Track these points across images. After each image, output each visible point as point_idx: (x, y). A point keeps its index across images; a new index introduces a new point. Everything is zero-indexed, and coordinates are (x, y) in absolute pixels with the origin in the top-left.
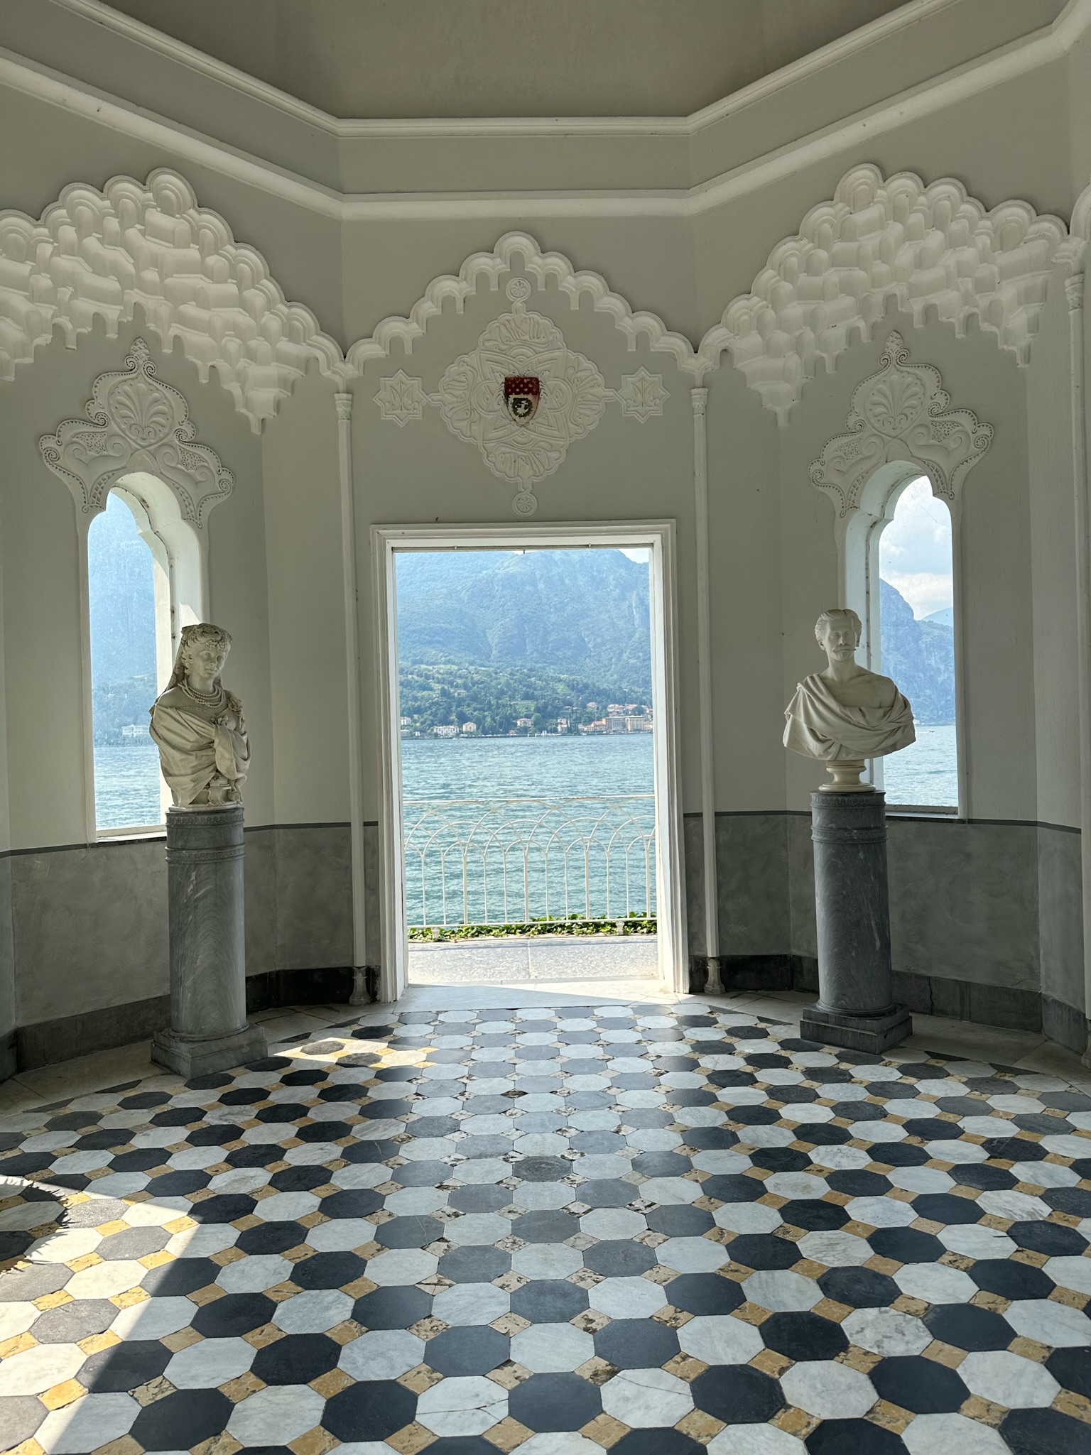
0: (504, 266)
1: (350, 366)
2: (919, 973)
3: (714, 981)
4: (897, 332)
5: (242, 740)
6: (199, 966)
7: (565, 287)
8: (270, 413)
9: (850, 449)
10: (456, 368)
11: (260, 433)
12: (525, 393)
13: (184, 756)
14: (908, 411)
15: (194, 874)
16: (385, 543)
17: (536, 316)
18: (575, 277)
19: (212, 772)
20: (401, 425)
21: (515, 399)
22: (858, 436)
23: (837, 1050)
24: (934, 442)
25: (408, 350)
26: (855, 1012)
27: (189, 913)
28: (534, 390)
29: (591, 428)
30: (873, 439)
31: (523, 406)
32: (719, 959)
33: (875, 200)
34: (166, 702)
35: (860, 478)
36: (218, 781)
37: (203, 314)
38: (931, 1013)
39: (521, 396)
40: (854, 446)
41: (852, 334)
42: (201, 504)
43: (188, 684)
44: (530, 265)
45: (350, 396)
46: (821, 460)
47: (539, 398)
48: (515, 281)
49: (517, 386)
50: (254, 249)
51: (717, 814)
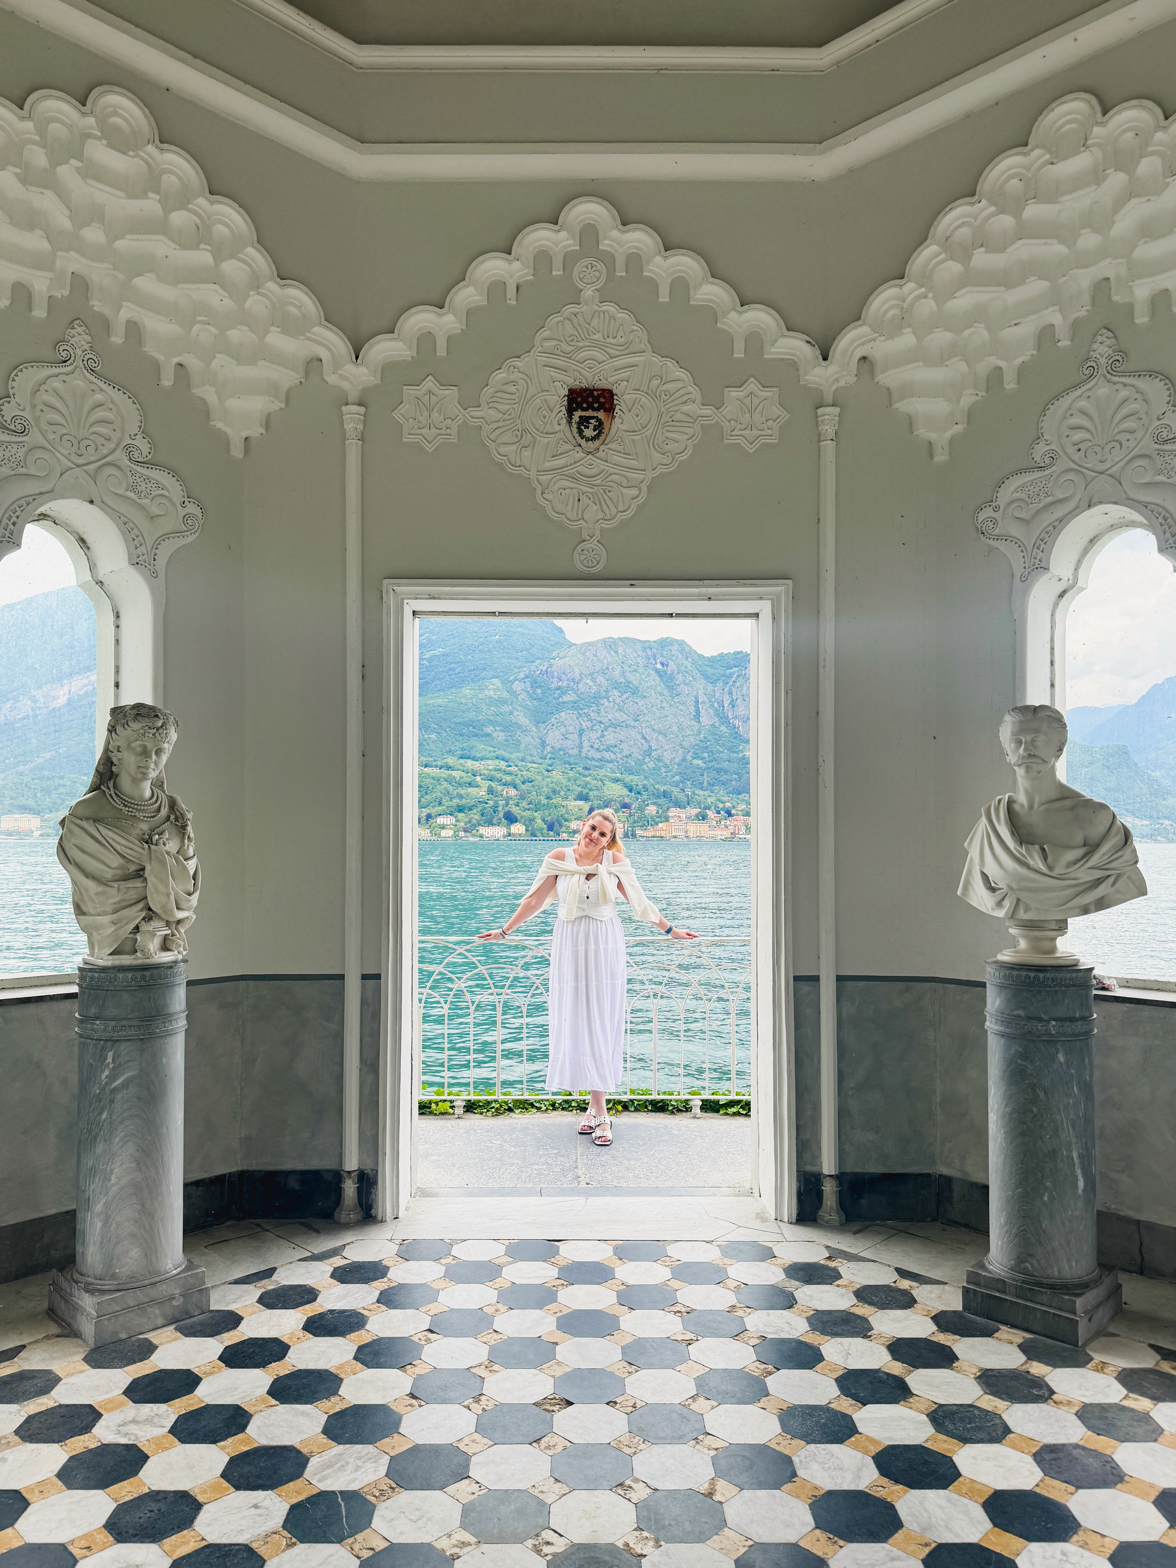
0: (572, 242)
1: (363, 370)
2: (1122, 1213)
3: (831, 1208)
4: (1109, 330)
5: (185, 868)
6: (113, 1185)
7: (651, 271)
8: (256, 431)
9: (1037, 489)
10: (504, 375)
11: (242, 456)
12: (594, 409)
13: (100, 889)
14: (1123, 437)
15: (110, 1055)
16: (402, 603)
17: (610, 308)
18: (666, 258)
19: (141, 910)
20: (430, 448)
21: (580, 417)
22: (1047, 472)
23: (1020, 1336)
24: (1160, 478)
25: (441, 351)
26: (1045, 1281)
27: (103, 1109)
28: (607, 406)
29: (684, 457)
30: (1071, 476)
31: (591, 427)
32: (839, 1178)
33: (1089, 142)
34: (80, 812)
35: (1051, 528)
36: (152, 923)
37: (167, 293)
38: (1141, 1272)
39: (590, 413)
40: (1042, 485)
41: (1046, 335)
42: (156, 546)
43: (115, 787)
44: (606, 242)
45: (362, 410)
46: (994, 504)
47: (613, 417)
48: (586, 261)
49: (585, 400)
50: (236, 206)
51: (840, 979)
